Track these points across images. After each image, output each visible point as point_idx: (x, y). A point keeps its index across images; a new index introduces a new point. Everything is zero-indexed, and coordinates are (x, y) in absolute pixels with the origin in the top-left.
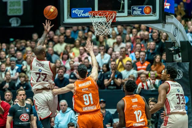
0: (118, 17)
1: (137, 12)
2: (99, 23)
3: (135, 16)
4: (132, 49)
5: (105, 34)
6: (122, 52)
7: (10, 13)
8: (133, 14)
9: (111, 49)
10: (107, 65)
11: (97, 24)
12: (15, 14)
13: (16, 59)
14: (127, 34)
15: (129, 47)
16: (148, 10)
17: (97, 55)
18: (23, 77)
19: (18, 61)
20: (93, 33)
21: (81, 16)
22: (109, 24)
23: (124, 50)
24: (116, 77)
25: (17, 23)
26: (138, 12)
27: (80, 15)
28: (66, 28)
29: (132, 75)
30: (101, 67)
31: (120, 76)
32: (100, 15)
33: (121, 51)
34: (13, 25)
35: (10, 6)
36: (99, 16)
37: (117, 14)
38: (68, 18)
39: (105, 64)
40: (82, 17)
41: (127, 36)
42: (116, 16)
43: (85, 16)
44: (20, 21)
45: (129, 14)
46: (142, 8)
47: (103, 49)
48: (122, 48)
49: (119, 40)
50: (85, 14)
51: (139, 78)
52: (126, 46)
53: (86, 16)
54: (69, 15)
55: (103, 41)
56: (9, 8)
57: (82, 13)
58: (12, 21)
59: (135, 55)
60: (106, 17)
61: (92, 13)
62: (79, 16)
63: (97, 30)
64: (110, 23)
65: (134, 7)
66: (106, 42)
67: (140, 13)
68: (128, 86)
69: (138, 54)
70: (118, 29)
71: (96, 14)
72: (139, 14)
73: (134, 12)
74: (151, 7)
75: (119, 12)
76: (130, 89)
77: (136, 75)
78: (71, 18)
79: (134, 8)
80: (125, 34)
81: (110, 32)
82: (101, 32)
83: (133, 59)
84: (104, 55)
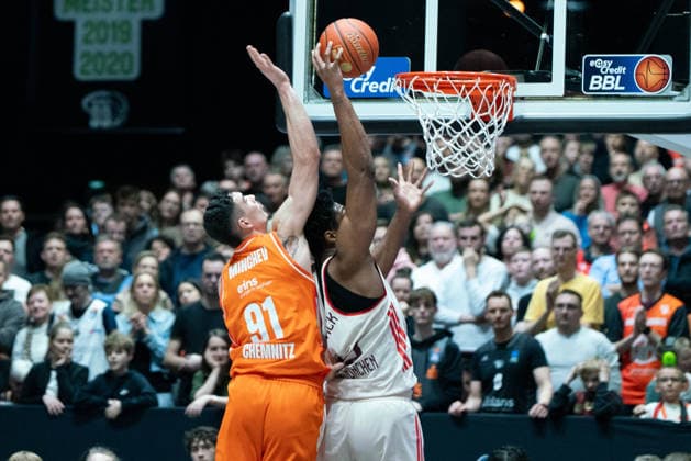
0: (522, 99)
1: (606, 82)
3: (596, 98)
6: (561, 252)
7: (83, 72)
8: (587, 89)
12: (106, 76)
13: (95, 269)
16: (653, 75)
18: (119, 352)
19: (102, 280)
21: (363, 90)
25: (115, 113)
26: (611, 82)
27: (359, 86)
32: (447, 88)
33: (556, 249)
34: (95, 123)
35: (87, 41)
36: (445, 96)
37: (519, 86)
38: (307, 99)
40: (368, 97)
42: (517, 94)
43: (382, 91)
44: (125, 107)
45: (573, 89)
46: (629, 64)
47: (473, 239)
50: (383, 84)
53: (387, 90)
54: (311, 87)
56: (80, 48)
57: (370, 81)
58: (90, 105)
60: (475, 101)
61: (409, 79)
62: (357, 91)
65: (595, 59)
67: (620, 85)
70: (543, 152)
71: (428, 83)
72: (613, 90)
73: (593, 82)
74: (668, 59)
75: (529, 79)
78: (322, 100)
79: (592, 63)
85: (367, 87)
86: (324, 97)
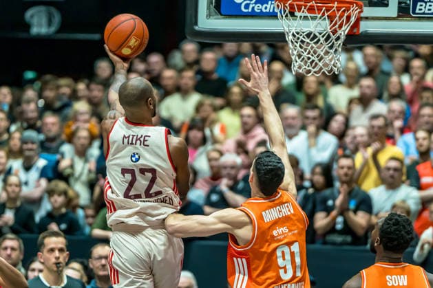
0: (367, 18)
1: (428, 7)
2: (308, 35)
3: (420, 19)
4: (406, 120)
5: (325, 70)
6: (376, 130)
8: (414, 13)
9: (339, 119)
10: (327, 169)
11: (301, 37)
13: (42, 137)
14: (394, 73)
15: (396, 113)
17: (296, 135)
18: (59, 195)
19: (48, 144)
20: (288, 65)
21: (250, 10)
22: (338, 39)
23: (380, 122)
24: (352, 205)
25: (50, 23)
26: (432, 8)
27: (247, 6)
28: (203, 47)
29: (404, 201)
30: (307, 175)
31: (365, 204)
32: (311, 10)
33: (373, 127)
34: (35, 30)
36: (309, 15)
37: (365, 9)
38: (209, 16)
39: (319, 164)
40: (253, 15)
41: (394, 79)
42: (362, 15)
43: (264, 11)
44: (57, 19)
45: (404, 12)
47: (314, 119)
48: (375, 117)
49: (368, 91)
50: (265, 6)
51: (426, 214)
52: (390, 111)
53: (268, 10)
54: (212, 7)
55: (317, 93)
57: (256, 3)
58: (32, 16)
59: (417, 139)
60: (331, 18)
62: (246, 11)
63: (299, 56)
64: (343, 38)
66: (326, 96)
68: (391, 233)
69: (424, 139)
70: (365, 57)
71: (297, 5)
73: (418, 7)
75: (372, 4)
76: (396, 243)
77: (416, 204)
78: (220, 16)
80: (388, 74)
81: (339, 65)
82: (312, 63)
83: (407, 153)
84: (316, 135)
85: (253, 8)
86: (221, 15)
